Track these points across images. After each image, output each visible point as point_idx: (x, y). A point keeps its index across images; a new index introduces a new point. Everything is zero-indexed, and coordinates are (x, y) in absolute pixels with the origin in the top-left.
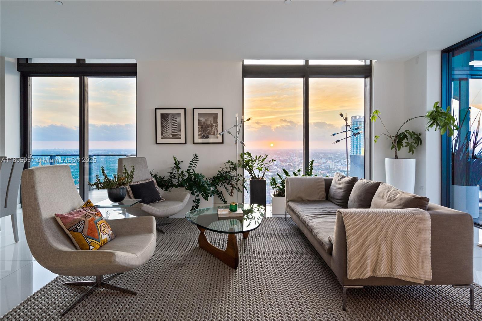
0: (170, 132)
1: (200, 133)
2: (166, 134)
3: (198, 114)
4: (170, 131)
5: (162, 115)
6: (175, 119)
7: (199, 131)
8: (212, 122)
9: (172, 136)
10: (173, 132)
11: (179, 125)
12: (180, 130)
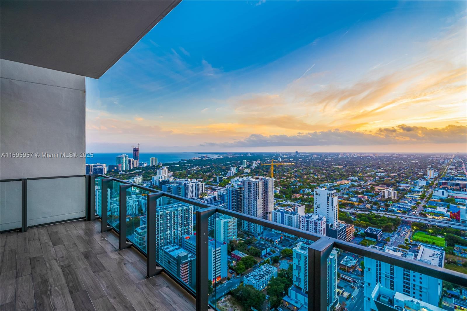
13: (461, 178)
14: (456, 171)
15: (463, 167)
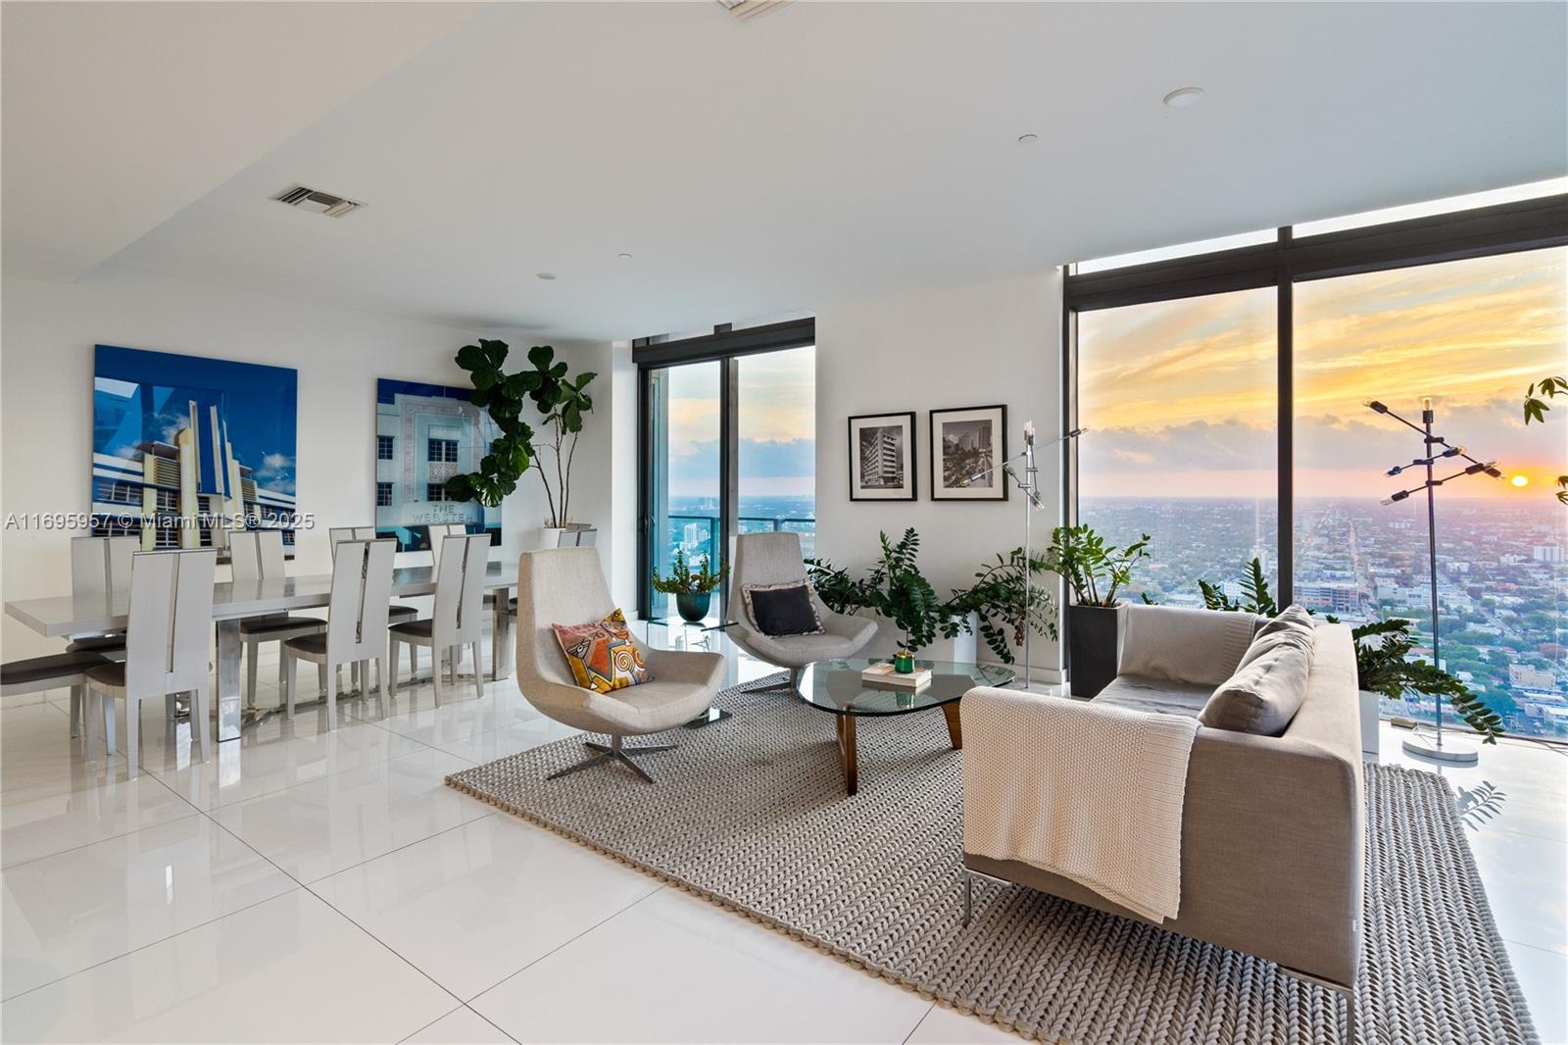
0: (881, 473)
1: (947, 473)
2: (871, 477)
3: (944, 424)
4: (880, 470)
5: (862, 431)
6: (890, 441)
7: (946, 469)
8: (976, 445)
9: (885, 482)
10: (886, 472)
11: (900, 456)
12: (902, 468)
13: (1338, 574)
14: (1330, 553)
15: (1352, 541)
